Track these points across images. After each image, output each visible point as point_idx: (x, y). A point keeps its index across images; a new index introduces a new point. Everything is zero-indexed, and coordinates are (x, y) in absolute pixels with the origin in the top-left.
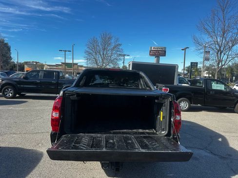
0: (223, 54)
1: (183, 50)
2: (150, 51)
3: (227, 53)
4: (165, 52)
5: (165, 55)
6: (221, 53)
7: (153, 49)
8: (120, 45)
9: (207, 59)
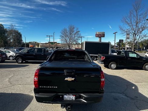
0: (136, 36)
1: (114, 33)
2: (96, 35)
3: (139, 35)
4: (104, 35)
5: (104, 37)
6: (135, 35)
7: (97, 33)
8: (79, 31)
9: (128, 38)
